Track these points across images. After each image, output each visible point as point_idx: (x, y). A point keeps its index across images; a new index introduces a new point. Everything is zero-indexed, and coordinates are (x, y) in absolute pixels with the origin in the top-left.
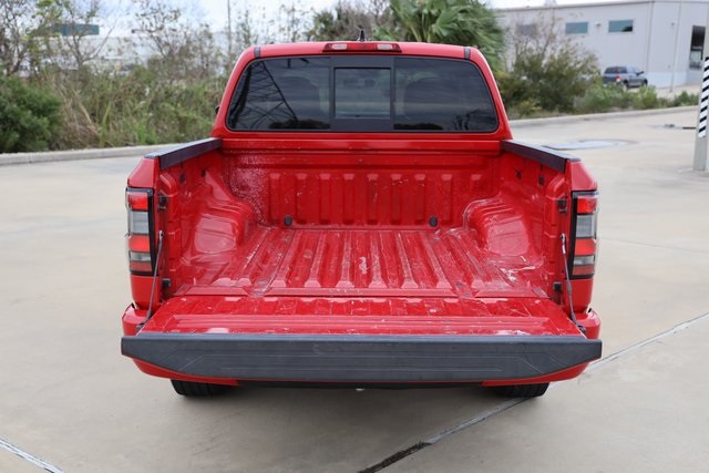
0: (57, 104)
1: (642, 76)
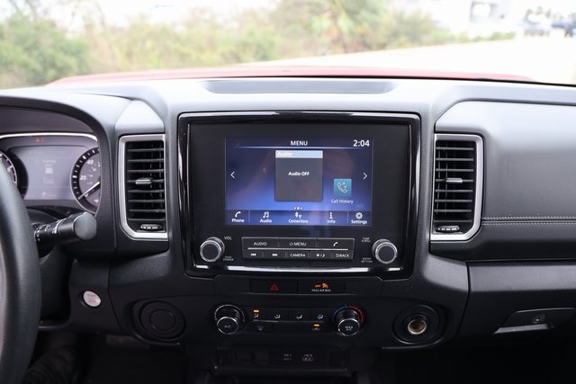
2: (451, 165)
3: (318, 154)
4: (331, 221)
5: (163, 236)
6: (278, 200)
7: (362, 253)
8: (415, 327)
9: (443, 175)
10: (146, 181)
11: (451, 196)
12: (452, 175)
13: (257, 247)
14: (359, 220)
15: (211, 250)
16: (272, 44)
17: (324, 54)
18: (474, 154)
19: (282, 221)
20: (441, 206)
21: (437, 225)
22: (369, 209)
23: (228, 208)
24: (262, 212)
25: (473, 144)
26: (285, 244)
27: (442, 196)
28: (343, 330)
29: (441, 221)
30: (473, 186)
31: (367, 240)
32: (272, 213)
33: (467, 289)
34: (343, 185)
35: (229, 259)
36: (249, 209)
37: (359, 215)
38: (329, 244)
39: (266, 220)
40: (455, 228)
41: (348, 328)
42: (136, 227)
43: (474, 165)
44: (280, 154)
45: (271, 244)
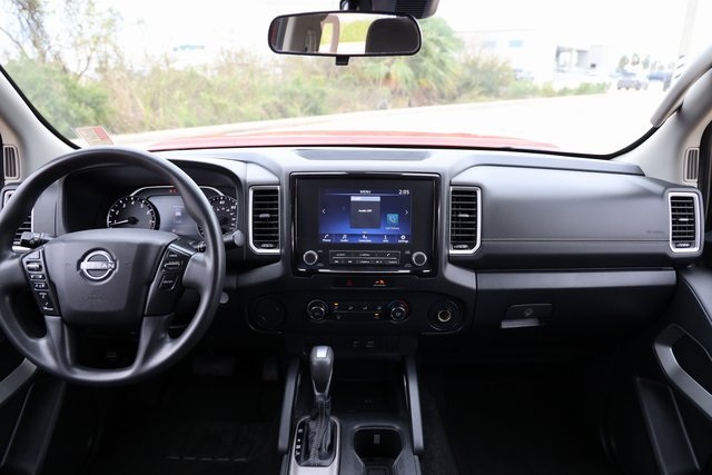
0: (104, 97)
1: (532, 75)
2: (463, 206)
3: (378, 199)
4: (386, 241)
5: (277, 251)
6: (352, 227)
7: (405, 260)
8: (443, 316)
9: (458, 212)
10: (267, 215)
11: (463, 226)
12: (463, 212)
13: (339, 257)
14: (403, 240)
15: (311, 257)
16: (323, 94)
17: (383, 107)
18: (476, 199)
19: (354, 241)
20: (457, 232)
21: (454, 244)
22: (410, 233)
23: (321, 231)
24: (342, 235)
25: (475, 193)
26: (357, 254)
27: (457, 225)
28: (394, 315)
29: (456, 242)
30: (475, 219)
31: (408, 252)
32: (348, 235)
33: (474, 287)
34: (393, 218)
35: (321, 265)
36: (334, 232)
37: (403, 237)
38: (385, 255)
39: (345, 240)
40: (465, 246)
41: (398, 314)
42: (258, 245)
43: (476, 206)
44: (353, 199)
45: (347, 254)
